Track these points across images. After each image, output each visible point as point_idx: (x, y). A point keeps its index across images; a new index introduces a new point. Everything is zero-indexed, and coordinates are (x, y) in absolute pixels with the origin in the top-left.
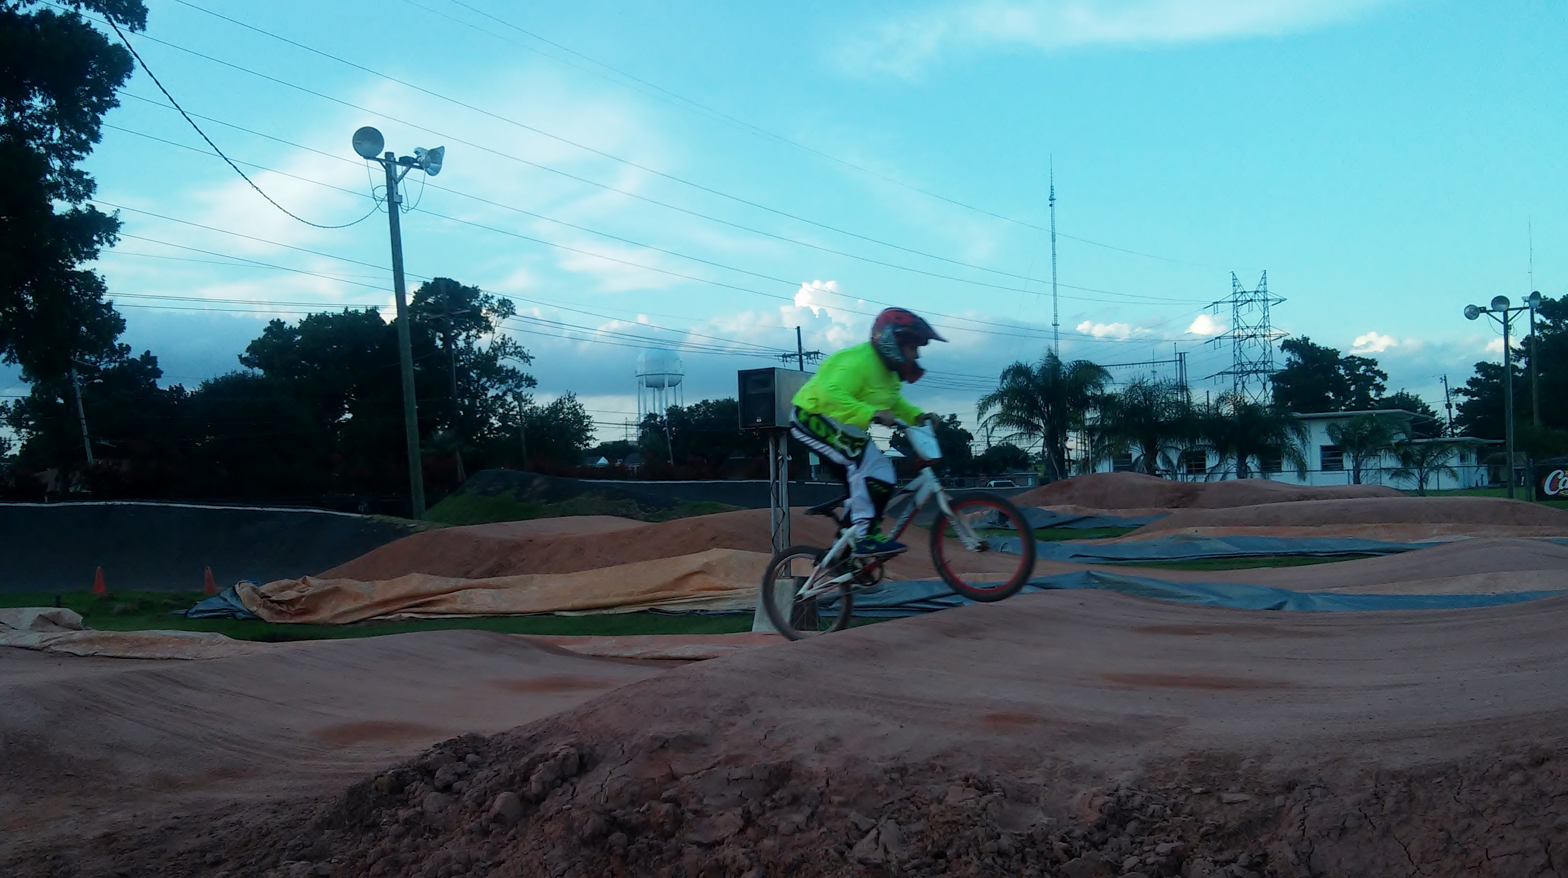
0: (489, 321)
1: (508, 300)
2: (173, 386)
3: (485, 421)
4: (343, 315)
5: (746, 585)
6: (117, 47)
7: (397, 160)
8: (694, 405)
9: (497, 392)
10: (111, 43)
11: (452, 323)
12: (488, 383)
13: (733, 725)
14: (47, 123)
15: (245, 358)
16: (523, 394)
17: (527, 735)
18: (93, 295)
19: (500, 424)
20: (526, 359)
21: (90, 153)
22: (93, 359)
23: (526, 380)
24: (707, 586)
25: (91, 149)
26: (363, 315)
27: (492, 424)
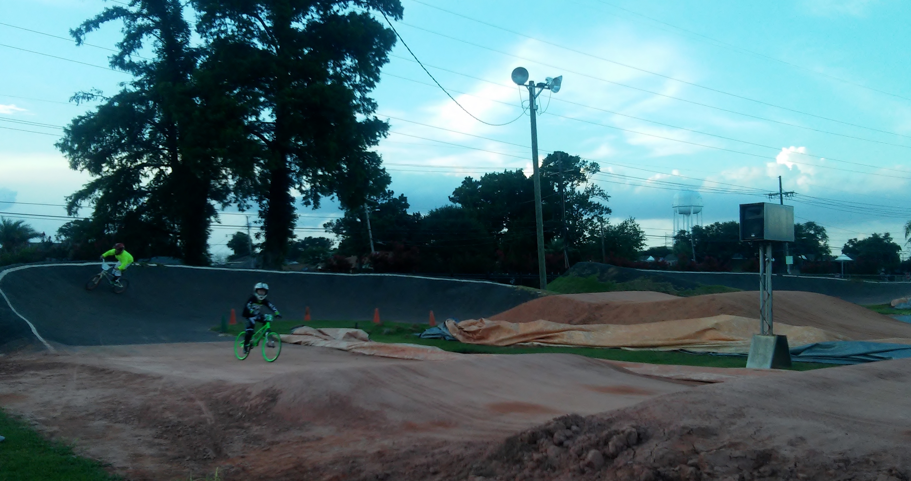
0: (584, 176)
1: (596, 163)
2: (415, 213)
3: (581, 234)
4: (504, 173)
5: (742, 339)
6: (389, 29)
7: (536, 85)
8: (709, 225)
9: (588, 217)
10: (385, 27)
11: (564, 177)
12: (583, 212)
13: (734, 424)
14: (353, 72)
15: (452, 198)
16: (604, 218)
17: (606, 418)
18: (376, 164)
19: (590, 235)
20: (605, 197)
21: (375, 88)
22: (375, 198)
23: (605, 210)
24: (717, 337)
25: (375, 86)
26: (514, 173)
27: (585, 235)
